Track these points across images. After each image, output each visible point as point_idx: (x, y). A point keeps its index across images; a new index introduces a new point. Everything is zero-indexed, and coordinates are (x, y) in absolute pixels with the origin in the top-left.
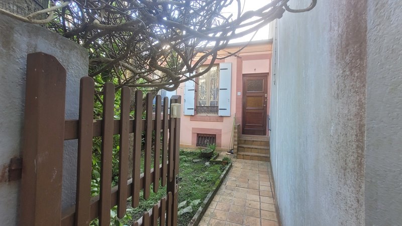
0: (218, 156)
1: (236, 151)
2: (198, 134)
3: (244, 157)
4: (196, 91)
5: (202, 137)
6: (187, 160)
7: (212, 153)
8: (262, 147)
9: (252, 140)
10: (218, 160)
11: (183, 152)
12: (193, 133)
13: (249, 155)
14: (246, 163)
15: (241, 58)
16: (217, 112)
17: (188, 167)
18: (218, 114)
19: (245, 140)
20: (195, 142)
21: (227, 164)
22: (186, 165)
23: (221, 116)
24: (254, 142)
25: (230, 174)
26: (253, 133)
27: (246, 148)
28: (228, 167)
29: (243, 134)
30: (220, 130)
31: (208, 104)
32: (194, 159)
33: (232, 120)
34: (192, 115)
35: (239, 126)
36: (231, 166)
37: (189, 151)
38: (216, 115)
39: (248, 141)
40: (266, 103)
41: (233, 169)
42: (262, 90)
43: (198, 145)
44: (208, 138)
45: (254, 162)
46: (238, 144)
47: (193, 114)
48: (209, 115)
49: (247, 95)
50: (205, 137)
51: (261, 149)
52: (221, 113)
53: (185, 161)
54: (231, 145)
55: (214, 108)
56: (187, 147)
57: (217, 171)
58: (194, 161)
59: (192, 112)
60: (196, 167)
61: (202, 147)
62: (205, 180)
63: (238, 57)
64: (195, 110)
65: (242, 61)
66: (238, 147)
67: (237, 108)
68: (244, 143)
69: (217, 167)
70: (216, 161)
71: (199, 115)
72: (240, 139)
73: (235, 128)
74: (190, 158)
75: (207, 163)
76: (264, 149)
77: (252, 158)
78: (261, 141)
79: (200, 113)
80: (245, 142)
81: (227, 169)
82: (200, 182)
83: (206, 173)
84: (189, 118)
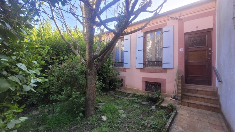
0: (163, 101)
1: (180, 98)
2: (146, 82)
3: (189, 105)
4: (144, 51)
5: (150, 84)
6: (137, 101)
7: (158, 99)
8: (209, 97)
9: (196, 89)
10: (163, 105)
11: (135, 95)
12: (143, 81)
13: (194, 104)
14: (192, 111)
15: (182, 20)
16: (161, 65)
17: (137, 108)
18: (162, 67)
19: (189, 89)
20: (145, 88)
21: (172, 111)
22: (136, 106)
23: (165, 69)
24: (199, 92)
25: (176, 122)
26: (197, 83)
27: (190, 96)
28: (174, 114)
29: (185, 83)
30: (165, 80)
31: (154, 60)
32: (143, 101)
33: (175, 71)
34: (141, 68)
35: (182, 76)
36: (176, 113)
37: (140, 94)
38: (160, 68)
39: (192, 90)
40: (210, 56)
41: (179, 117)
42: (205, 45)
43: (146, 90)
44: (154, 85)
45: (200, 110)
46: (182, 92)
47: (143, 68)
48: (155, 68)
49: (189, 50)
50: (152, 85)
51: (207, 99)
52: (164, 66)
53: (136, 102)
54: (175, 92)
55: (158, 63)
56: (139, 91)
57: (162, 116)
58: (143, 103)
59: (142, 66)
60: (144, 109)
61: (150, 92)
62: (151, 126)
63: (179, 20)
64: (144, 65)
65: (183, 22)
66: (182, 95)
67: (179, 62)
68: (188, 92)
69: (162, 112)
70: (161, 106)
71: (147, 68)
72: (185, 88)
73: (179, 79)
74: (139, 100)
75: (153, 107)
76: (211, 99)
77: (198, 106)
78: (207, 91)
79: (148, 66)
80: (189, 90)
81: (172, 116)
82: (146, 127)
83: (152, 117)
84: (139, 70)
